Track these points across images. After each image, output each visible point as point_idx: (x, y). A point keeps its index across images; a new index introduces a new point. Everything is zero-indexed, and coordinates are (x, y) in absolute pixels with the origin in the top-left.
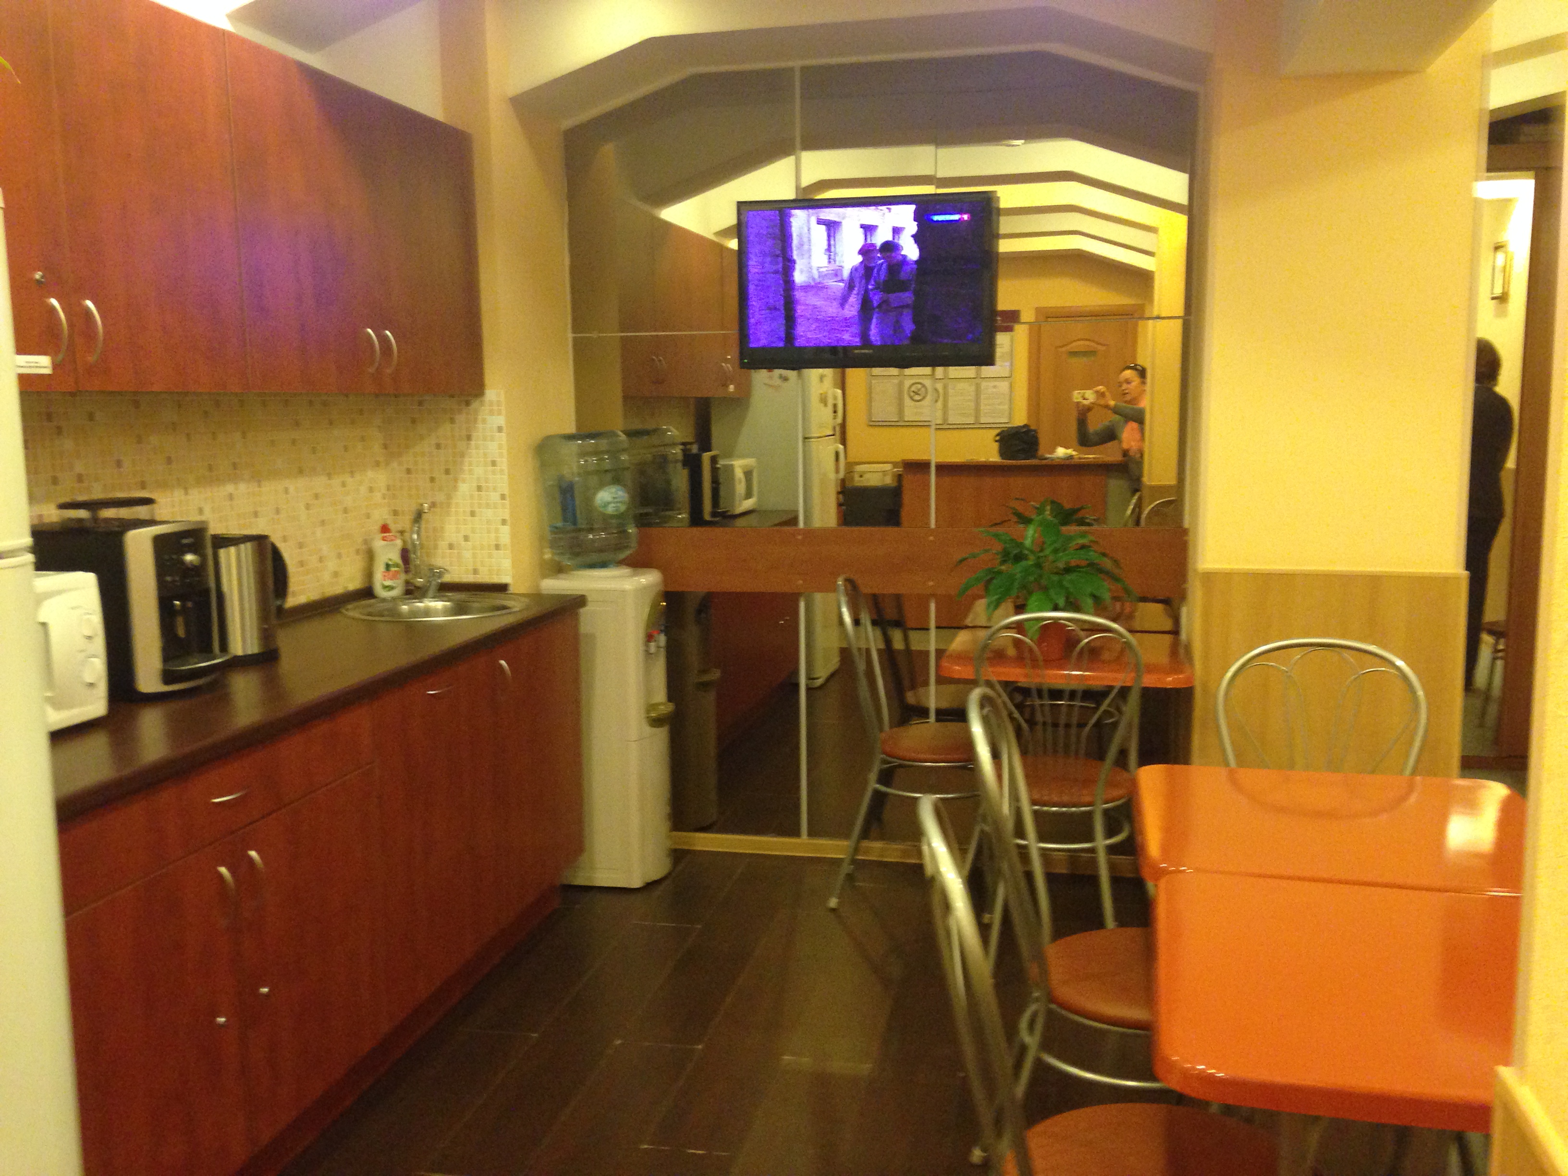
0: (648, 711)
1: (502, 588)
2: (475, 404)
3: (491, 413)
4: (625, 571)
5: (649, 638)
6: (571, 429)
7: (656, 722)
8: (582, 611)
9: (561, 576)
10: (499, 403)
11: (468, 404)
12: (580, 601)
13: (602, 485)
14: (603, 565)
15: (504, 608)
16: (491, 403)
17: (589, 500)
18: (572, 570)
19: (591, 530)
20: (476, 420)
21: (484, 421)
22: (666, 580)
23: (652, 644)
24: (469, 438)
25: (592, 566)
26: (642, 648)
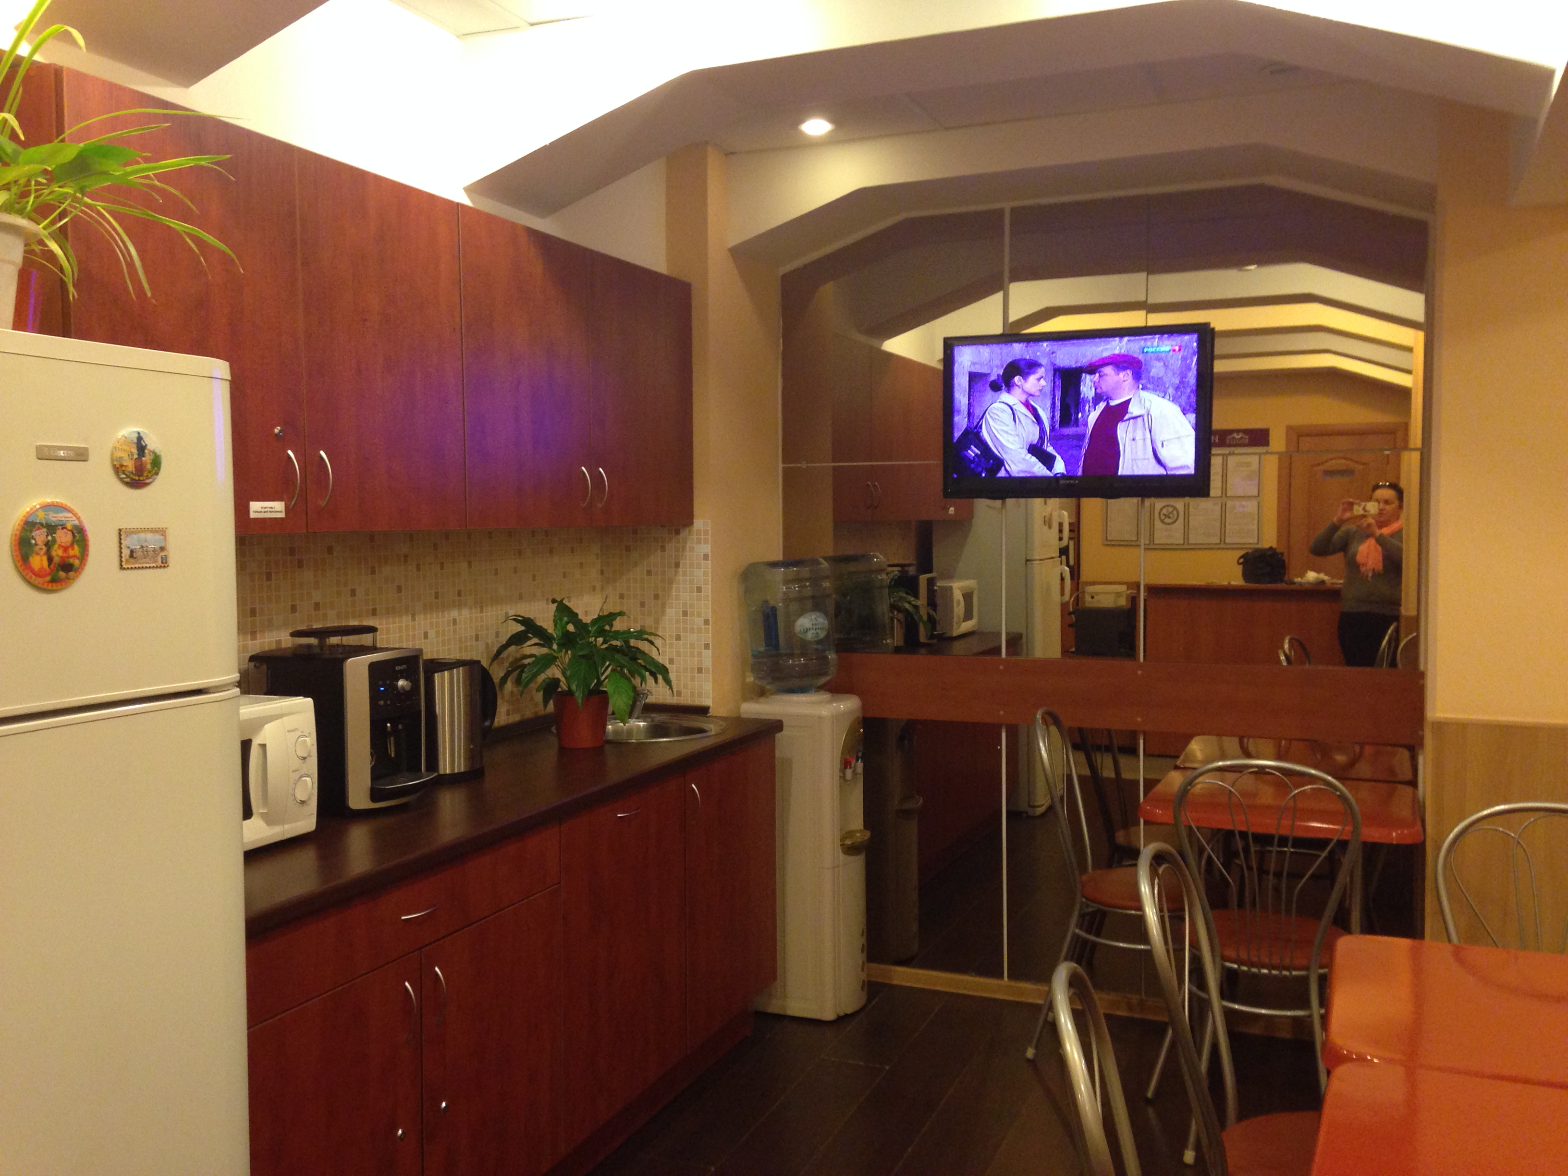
0: (843, 839)
1: (703, 711)
2: (684, 533)
3: (699, 542)
4: (825, 696)
5: (846, 764)
6: (779, 556)
7: (850, 850)
8: (778, 736)
9: (762, 699)
10: (706, 532)
11: (678, 532)
12: (776, 726)
13: (802, 613)
14: (803, 690)
15: (701, 731)
16: (699, 532)
17: (790, 625)
18: (772, 694)
19: (791, 655)
20: (684, 548)
21: (692, 549)
22: (864, 707)
23: (849, 772)
24: (677, 565)
25: (792, 691)
26: (837, 774)
